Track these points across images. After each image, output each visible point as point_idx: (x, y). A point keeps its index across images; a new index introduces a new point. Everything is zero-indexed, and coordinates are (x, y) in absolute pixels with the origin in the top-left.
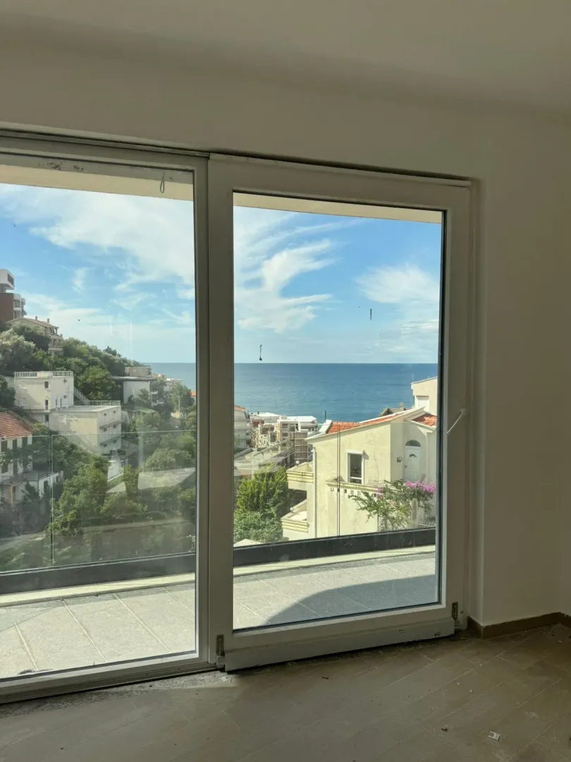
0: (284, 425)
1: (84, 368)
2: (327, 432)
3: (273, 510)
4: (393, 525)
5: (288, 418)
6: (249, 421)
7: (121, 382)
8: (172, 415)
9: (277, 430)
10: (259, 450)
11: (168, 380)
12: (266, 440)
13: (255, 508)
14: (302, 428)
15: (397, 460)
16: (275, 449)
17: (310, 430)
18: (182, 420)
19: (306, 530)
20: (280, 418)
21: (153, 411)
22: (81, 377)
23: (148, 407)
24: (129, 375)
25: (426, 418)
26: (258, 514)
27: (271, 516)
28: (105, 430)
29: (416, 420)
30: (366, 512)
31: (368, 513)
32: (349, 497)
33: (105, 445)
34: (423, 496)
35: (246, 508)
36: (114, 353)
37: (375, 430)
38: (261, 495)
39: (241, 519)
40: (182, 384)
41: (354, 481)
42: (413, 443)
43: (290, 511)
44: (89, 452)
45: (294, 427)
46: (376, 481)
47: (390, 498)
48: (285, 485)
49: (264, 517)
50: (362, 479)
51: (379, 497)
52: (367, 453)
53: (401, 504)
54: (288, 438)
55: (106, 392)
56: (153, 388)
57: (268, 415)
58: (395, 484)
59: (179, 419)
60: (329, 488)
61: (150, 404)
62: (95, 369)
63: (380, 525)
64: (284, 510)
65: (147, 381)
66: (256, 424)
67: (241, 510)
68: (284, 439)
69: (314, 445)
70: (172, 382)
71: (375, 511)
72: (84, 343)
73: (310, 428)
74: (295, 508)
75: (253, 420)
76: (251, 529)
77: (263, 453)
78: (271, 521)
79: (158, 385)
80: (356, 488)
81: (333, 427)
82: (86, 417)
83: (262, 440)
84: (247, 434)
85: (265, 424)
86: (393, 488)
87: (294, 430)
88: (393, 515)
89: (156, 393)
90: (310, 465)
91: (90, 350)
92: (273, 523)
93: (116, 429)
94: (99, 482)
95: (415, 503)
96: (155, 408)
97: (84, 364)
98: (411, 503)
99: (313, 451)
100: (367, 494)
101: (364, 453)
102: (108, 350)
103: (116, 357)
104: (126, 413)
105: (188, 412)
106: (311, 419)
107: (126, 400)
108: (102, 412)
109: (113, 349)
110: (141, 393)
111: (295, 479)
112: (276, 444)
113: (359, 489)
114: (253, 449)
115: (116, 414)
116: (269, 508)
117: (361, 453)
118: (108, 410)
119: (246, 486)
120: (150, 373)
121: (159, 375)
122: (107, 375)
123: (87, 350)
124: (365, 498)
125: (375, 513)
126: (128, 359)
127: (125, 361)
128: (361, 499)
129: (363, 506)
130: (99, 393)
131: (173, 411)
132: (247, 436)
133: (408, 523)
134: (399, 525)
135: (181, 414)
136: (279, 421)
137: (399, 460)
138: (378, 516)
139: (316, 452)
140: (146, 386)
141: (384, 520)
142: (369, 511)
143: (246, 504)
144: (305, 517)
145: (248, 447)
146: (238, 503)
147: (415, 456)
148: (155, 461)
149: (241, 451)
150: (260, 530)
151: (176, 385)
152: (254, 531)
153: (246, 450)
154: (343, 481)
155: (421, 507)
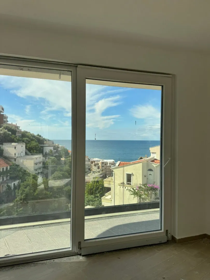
0: (103, 163)
1: (29, 141)
2: (119, 165)
3: (98, 195)
4: (143, 200)
5: (104, 160)
6: (89, 162)
7: (43, 147)
8: (61, 159)
9: (100, 165)
10: (93, 172)
11: (60, 146)
12: (96, 168)
13: (92, 194)
14: (109, 164)
15: (144, 176)
16: (99, 172)
17: (112, 165)
18: (65, 161)
19: (111, 202)
20: (101, 160)
21: (54, 158)
22: (28, 145)
23: (53, 156)
24: (45, 144)
25: (155, 161)
26: (93, 196)
27: (98, 197)
28: (36, 164)
29: (151, 161)
30: (133, 196)
31: (134, 196)
32: (127, 190)
33: (36, 170)
34: (154, 190)
35: (88, 194)
36: (40, 136)
37: (136, 165)
38: (94, 189)
39: (87, 198)
40: (65, 147)
41: (129, 184)
42: (151, 170)
43: (105, 195)
44: (30, 173)
45: (106, 164)
46: (136, 184)
47: (142, 190)
48: (103, 185)
49: (95, 197)
50: (131, 183)
51: (138, 190)
52: (134, 174)
53: (146, 192)
54: (104, 168)
55: (37, 151)
56: (54, 149)
57: (97, 159)
58: (144, 185)
59: (64, 161)
60: (119, 186)
61: (53, 155)
62: (33, 142)
63: (138, 200)
64: (102, 195)
65: (52, 146)
66: (92, 162)
67: (86, 195)
68: (102, 168)
69: (114, 170)
71: (136, 195)
72: (29, 132)
73: (112, 164)
74: (107, 194)
76: (90, 202)
77: (95, 173)
79: (56, 148)
80: (129, 187)
81: (121, 164)
82: (29, 160)
83: (94, 168)
84: (89, 166)
85: (96, 162)
86: (143, 187)
87: (106, 165)
88: (143, 197)
89: (55, 151)
90: (112, 178)
91: (32, 135)
92: (98, 200)
93: (40, 164)
94: (34, 184)
95: (151, 192)
96: (55, 156)
97: (29, 140)
98: (150, 192)
99: (113, 172)
100: (133, 189)
101: (132, 174)
102: (38, 135)
103: (41, 138)
104: (44, 158)
105: (67, 158)
106: (112, 161)
107: (44, 153)
108: (35, 158)
109: (40, 135)
110: (50, 151)
111: (107, 183)
112: (99, 170)
114: (91, 172)
115: (40, 159)
116: (97, 194)
117: (131, 173)
118: (38, 157)
119: (88, 186)
120: (53, 144)
121: (57, 144)
122: (37, 144)
123: (30, 135)
124: (133, 190)
125: (136, 196)
126: (45, 138)
127: (44, 139)
128: (131, 191)
129: (132, 193)
130: (34, 151)
131: (62, 158)
132: (89, 167)
133: (148, 200)
134: (145, 201)
135: (65, 159)
136: (101, 161)
137: (145, 176)
138: (138, 197)
139: (114, 173)
140: (52, 148)
141: (140, 199)
142: (134, 195)
143: (89, 192)
144: (110, 197)
145: (89, 171)
146: (85, 192)
147: (151, 175)
148: (55, 176)
149: (87, 172)
150: (94, 202)
151: (63, 148)
152: (91, 202)
153: (88, 172)
154: (125, 184)
155: (154, 194)
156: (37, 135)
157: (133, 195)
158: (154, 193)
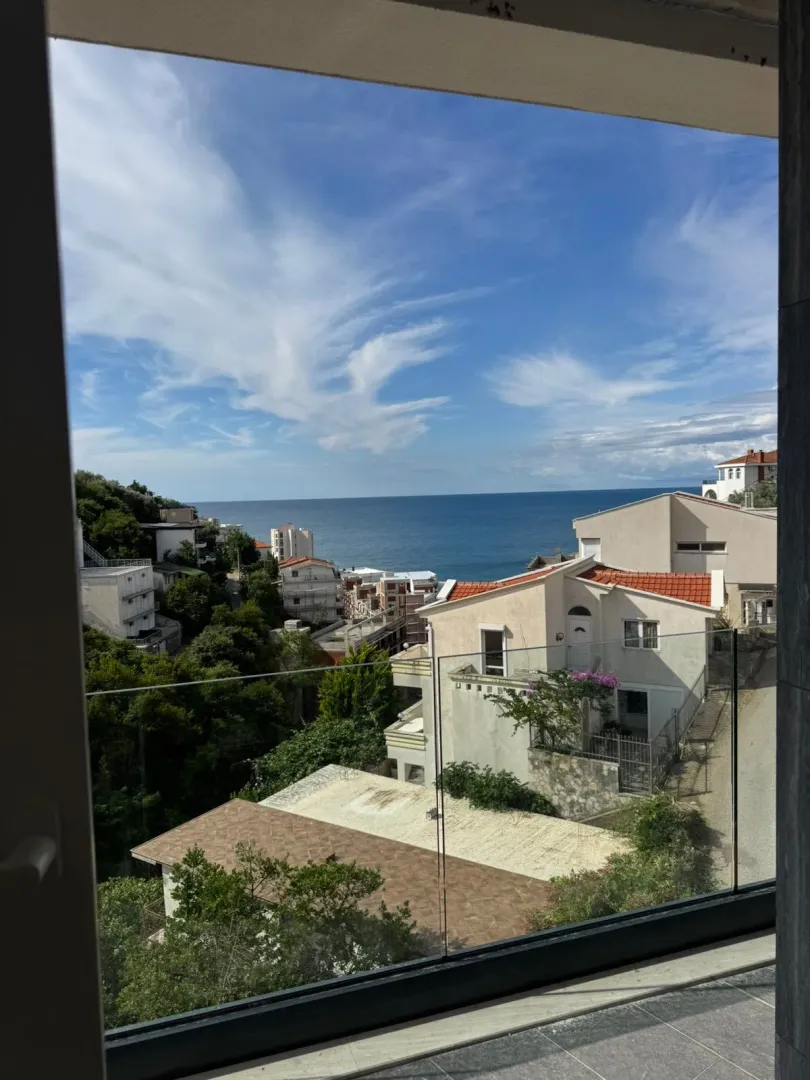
0: (390, 586)
1: (98, 512)
2: (449, 597)
3: (373, 716)
4: (553, 737)
5: (396, 574)
6: (340, 582)
7: (153, 532)
8: (229, 576)
9: (380, 592)
10: (355, 622)
11: (223, 526)
12: (366, 607)
13: (346, 713)
14: (416, 588)
15: (556, 638)
16: (377, 620)
17: (427, 592)
18: (242, 583)
19: (423, 747)
20: (384, 575)
21: (200, 572)
22: (94, 526)
23: (194, 565)
24: (165, 522)
25: (598, 572)
26: (350, 722)
27: (371, 724)
28: (130, 601)
29: (582, 575)
30: (512, 721)
31: (516, 722)
32: (486, 697)
33: (131, 624)
34: (599, 692)
35: (333, 714)
36: (143, 490)
37: (521, 594)
38: (354, 695)
39: (325, 732)
40: (243, 531)
41: (491, 672)
42: (581, 611)
43: (397, 719)
44: (107, 633)
45: (404, 587)
46: (524, 671)
47: (548, 697)
48: (389, 678)
49: (359, 728)
50: (504, 668)
51: (531, 696)
52: (512, 629)
53: (564, 705)
54: (396, 604)
55: (130, 547)
56: (199, 539)
57: (367, 571)
58: (554, 676)
59: (238, 582)
60: (453, 684)
61: (196, 560)
62: (113, 514)
63: (533, 738)
64: (389, 718)
65: (190, 528)
66: (349, 585)
67: (326, 717)
68: (390, 606)
69: (430, 618)
70: (229, 529)
71: (526, 718)
72: (99, 477)
73: (427, 589)
74: (405, 714)
75: (346, 579)
76: (341, 746)
77: (360, 627)
78: (371, 731)
79: (207, 535)
80: (496, 683)
81: (457, 591)
82: (101, 584)
83: (360, 608)
84: (338, 600)
85: (364, 584)
86: (552, 683)
87: (405, 593)
88: (555, 722)
89: (204, 545)
90: (425, 649)
91: (108, 487)
92: (373, 736)
93: (146, 600)
94: (120, 678)
95: (585, 704)
96: (203, 567)
97: (99, 507)
98: (580, 705)
99: (428, 628)
100: (512, 693)
101: (506, 628)
102: (135, 486)
103: (146, 496)
104: (160, 576)
105: (250, 571)
106: (429, 574)
107: (160, 558)
108: (125, 575)
109: (141, 484)
110: (181, 546)
111: (404, 671)
112: (379, 612)
113: (500, 684)
114: (347, 621)
115: (145, 578)
116: (367, 713)
117: (500, 628)
118: (134, 573)
119: (332, 681)
120: (196, 517)
121: (210, 520)
122: (131, 522)
123: (102, 487)
124: (510, 698)
125: (525, 722)
126: (164, 497)
127: (158, 500)
128: (503, 701)
129: (506, 710)
130: (121, 548)
131: (230, 571)
132: (338, 603)
133: (577, 735)
134: (562, 738)
135: (242, 574)
136: (383, 579)
137: (559, 638)
138: (531, 725)
139: (433, 630)
140: (189, 536)
141: (541, 731)
142: (515, 718)
143: (333, 707)
144: (421, 727)
145: (340, 619)
146: (321, 707)
147: (583, 630)
148: (204, 644)
149: (330, 624)
150: (354, 748)
151: (233, 532)
152: (345, 750)
153: (337, 623)
154: (476, 672)
155: (597, 709)
156: (132, 486)
157: (511, 718)
158: (599, 707)
